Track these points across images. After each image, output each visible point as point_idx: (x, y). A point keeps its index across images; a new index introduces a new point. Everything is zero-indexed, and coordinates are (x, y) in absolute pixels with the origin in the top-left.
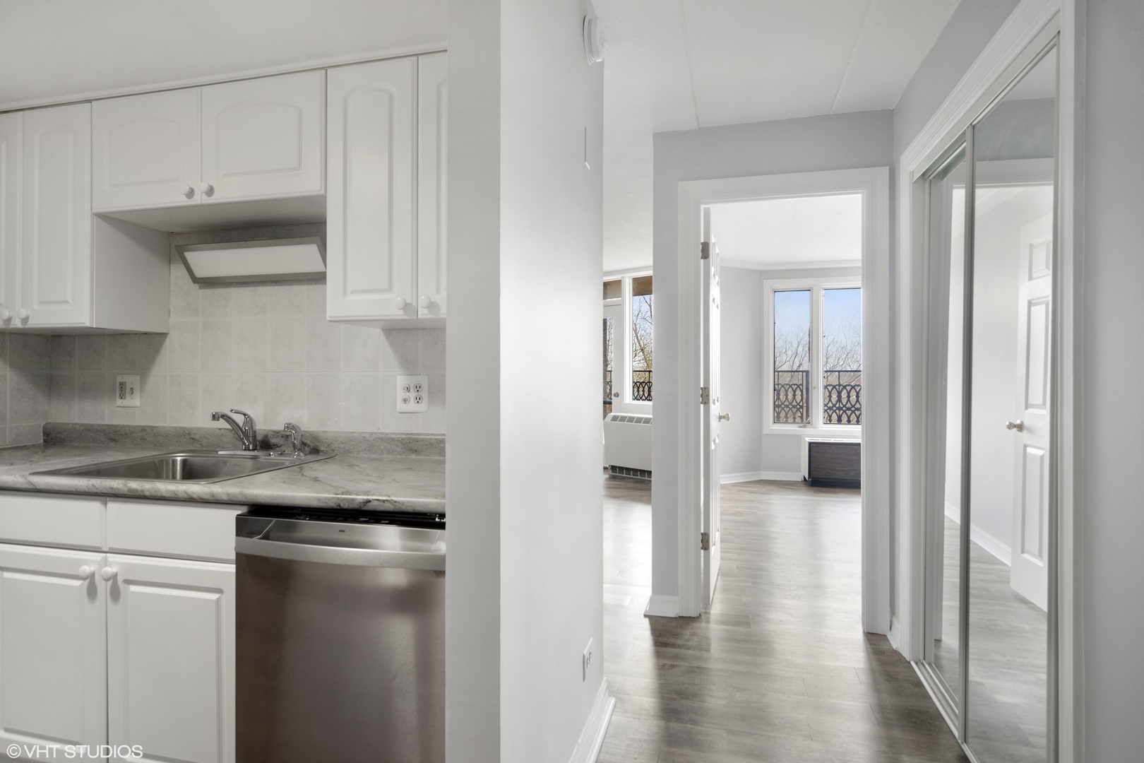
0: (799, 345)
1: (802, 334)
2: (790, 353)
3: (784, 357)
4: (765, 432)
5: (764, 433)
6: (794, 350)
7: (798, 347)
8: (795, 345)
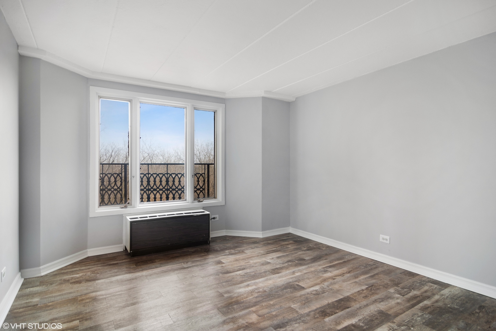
0: (112, 152)
1: (114, 146)
2: (108, 155)
3: (105, 157)
4: (91, 215)
5: (90, 217)
6: (110, 154)
7: (112, 153)
8: (111, 152)
